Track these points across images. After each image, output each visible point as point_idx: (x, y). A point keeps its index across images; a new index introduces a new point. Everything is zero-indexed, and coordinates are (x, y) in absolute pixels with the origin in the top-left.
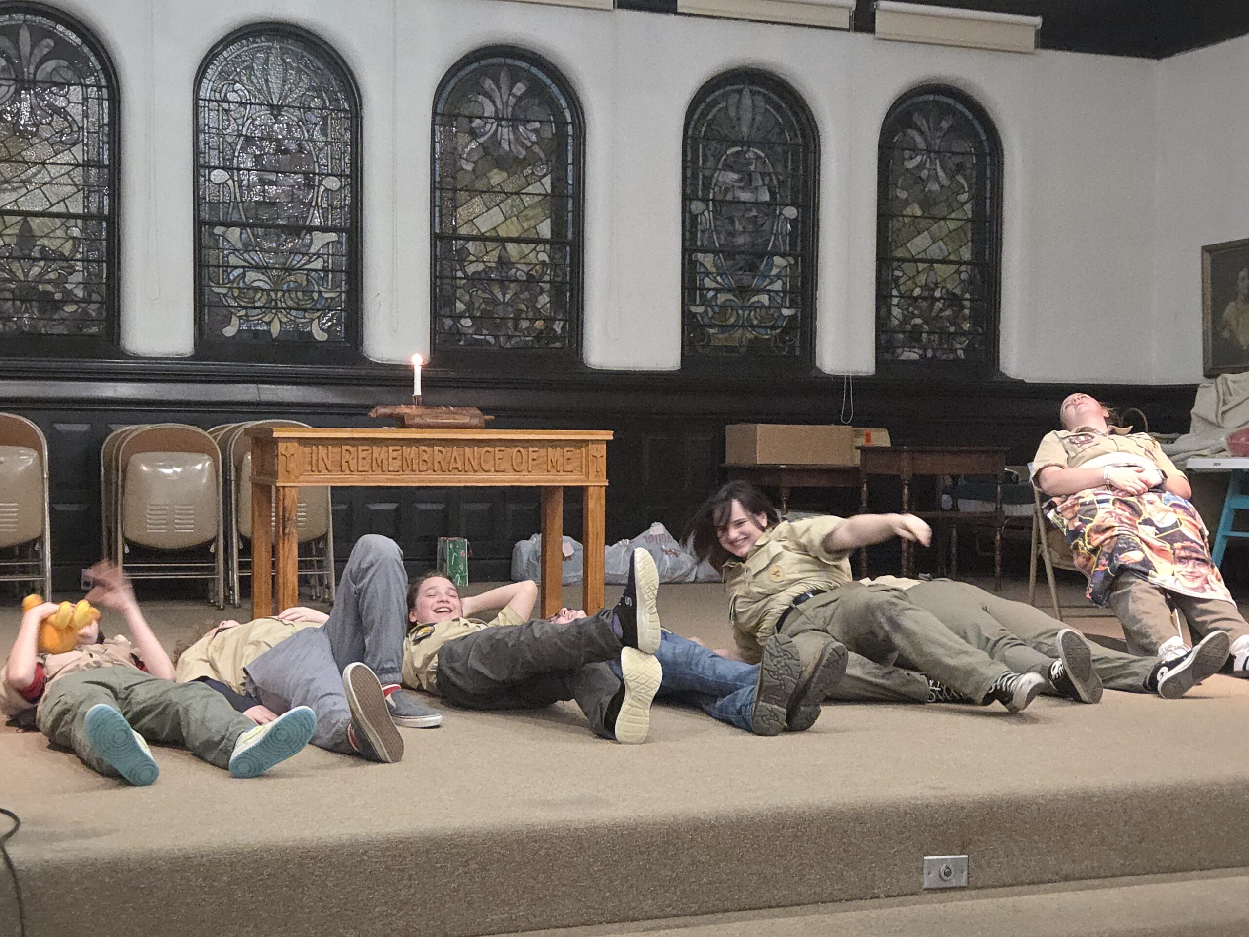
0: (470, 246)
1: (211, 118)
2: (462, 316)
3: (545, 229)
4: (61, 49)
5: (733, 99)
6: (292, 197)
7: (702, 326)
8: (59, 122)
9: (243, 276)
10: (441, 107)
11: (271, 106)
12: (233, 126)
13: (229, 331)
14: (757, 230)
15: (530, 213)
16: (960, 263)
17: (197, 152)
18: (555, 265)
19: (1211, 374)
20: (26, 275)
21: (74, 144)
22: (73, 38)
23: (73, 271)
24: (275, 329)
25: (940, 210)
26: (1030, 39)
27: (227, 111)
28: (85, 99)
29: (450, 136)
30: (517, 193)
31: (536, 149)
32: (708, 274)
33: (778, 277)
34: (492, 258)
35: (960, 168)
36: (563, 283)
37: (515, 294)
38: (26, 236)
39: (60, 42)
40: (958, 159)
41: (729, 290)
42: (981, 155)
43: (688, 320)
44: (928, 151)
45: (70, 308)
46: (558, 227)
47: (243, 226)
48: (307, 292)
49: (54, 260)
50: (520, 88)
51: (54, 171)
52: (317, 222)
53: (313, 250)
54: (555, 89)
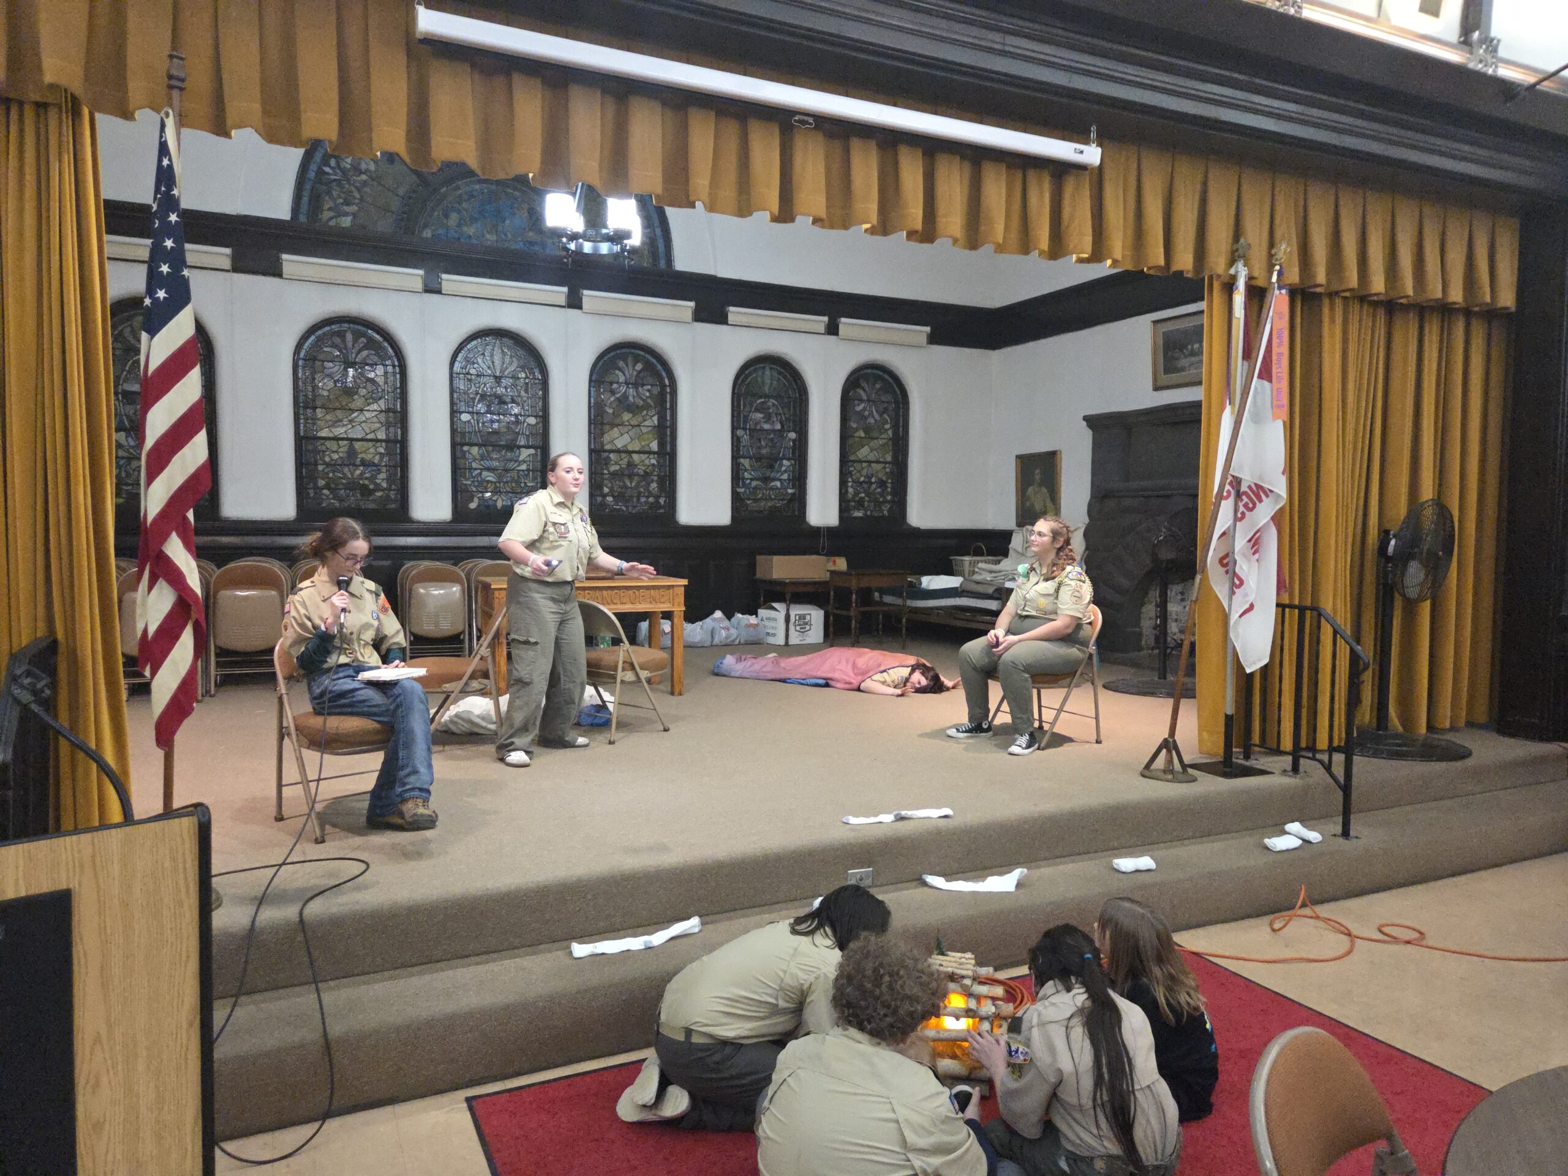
0: (612, 456)
1: (461, 385)
2: (607, 495)
3: (654, 446)
4: (371, 344)
5: (760, 373)
6: (508, 428)
7: (743, 500)
8: (370, 386)
9: (480, 474)
10: (594, 378)
11: (496, 377)
12: (473, 388)
13: (473, 505)
14: (774, 446)
15: (646, 436)
16: (886, 463)
17: (452, 403)
18: (660, 466)
19: (1020, 524)
20: (352, 474)
21: (380, 399)
22: (378, 337)
23: (379, 471)
24: (499, 504)
25: (875, 434)
26: (924, 339)
27: (470, 380)
28: (386, 373)
29: (598, 394)
30: (638, 426)
31: (649, 401)
32: (746, 470)
33: (785, 471)
34: (624, 463)
35: (885, 410)
36: (665, 476)
37: (638, 483)
38: (352, 453)
39: (371, 340)
40: (886, 405)
41: (757, 479)
42: (897, 402)
43: (736, 497)
44: (869, 401)
45: (379, 494)
46: (662, 444)
47: (480, 445)
48: (518, 482)
49: (369, 466)
50: (639, 367)
51: (368, 415)
52: (522, 443)
53: (521, 458)
54: (659, 367)
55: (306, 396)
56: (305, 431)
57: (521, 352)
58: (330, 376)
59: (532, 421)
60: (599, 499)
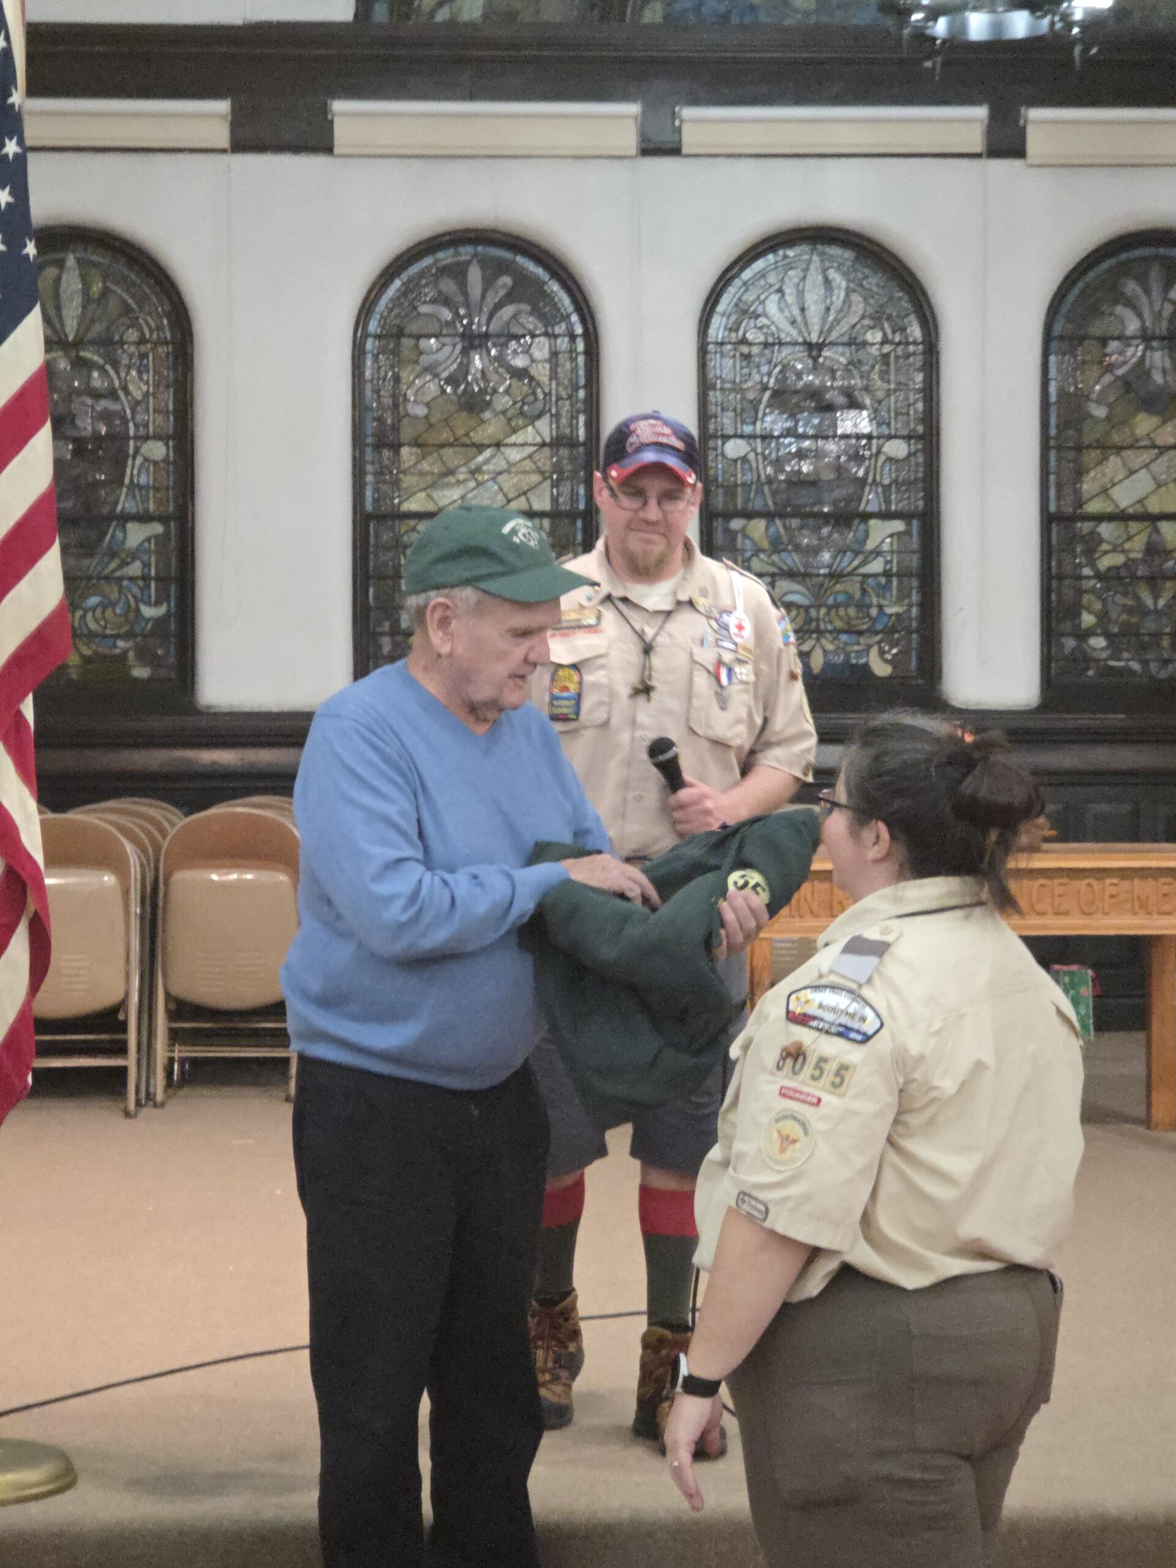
0: (1106, 530)
1: (724, 367)
2: (1090, 633)
4: (523, 289)
6: (839, 469)
8: (522, 388)
10: (1056, 329)
11: (809, 346)
12: (756, 376)
17: (704, 417)
21: (540, 416)
22: (536, 271)
24: (817, 661)
27: (747, 357)
28: (554, 354)
29: (1068, 372)
34: (1137, 546)
39: (523, 278)
47: (769, 516)
48: (863, 607)
51: (514, 455)
52: (873, 507)
53: (870, 545)
55: (380, 420)
56: (376, 501)
57: (874, 281)
58: (431, 370)
59: (897, 449)
60: (1070, 643)
